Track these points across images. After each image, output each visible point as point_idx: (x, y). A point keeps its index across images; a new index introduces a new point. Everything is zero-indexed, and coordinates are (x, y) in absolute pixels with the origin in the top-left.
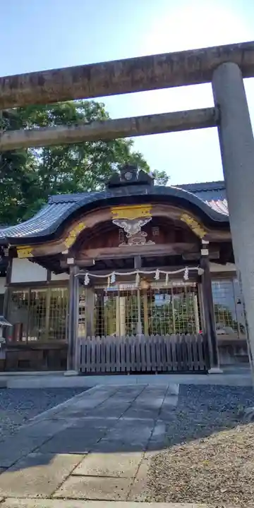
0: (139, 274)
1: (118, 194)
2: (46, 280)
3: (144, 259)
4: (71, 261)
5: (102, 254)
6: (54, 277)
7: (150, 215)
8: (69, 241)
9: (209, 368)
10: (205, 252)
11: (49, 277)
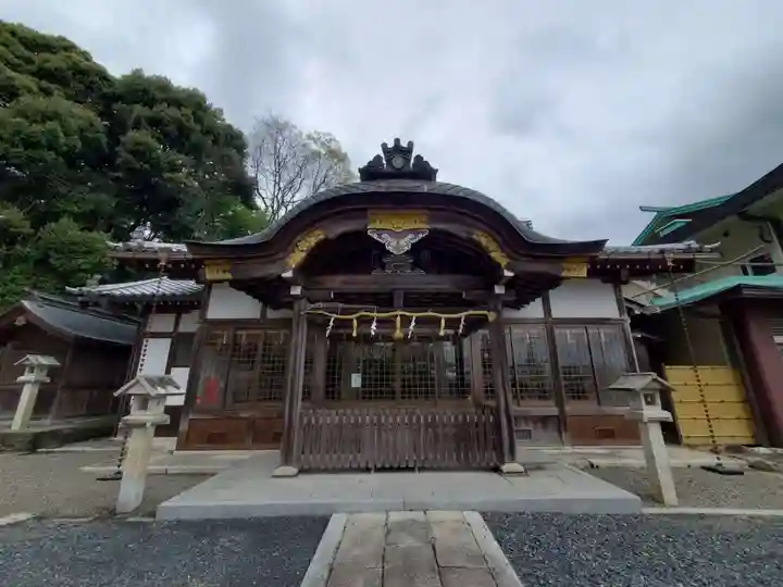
0: (401, 316)
1: (380, 187)
2: (258, 316)
3: (406, 294)
4: (296, 291)
5: (346, 283)
6: (271, 314)
7: (428, 227)
8: (297, 257)
9: (503, 463)
10: (499, 290)
11: (263, 313)
